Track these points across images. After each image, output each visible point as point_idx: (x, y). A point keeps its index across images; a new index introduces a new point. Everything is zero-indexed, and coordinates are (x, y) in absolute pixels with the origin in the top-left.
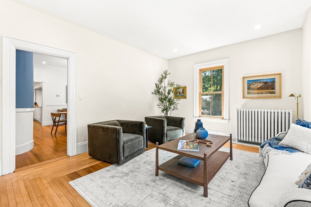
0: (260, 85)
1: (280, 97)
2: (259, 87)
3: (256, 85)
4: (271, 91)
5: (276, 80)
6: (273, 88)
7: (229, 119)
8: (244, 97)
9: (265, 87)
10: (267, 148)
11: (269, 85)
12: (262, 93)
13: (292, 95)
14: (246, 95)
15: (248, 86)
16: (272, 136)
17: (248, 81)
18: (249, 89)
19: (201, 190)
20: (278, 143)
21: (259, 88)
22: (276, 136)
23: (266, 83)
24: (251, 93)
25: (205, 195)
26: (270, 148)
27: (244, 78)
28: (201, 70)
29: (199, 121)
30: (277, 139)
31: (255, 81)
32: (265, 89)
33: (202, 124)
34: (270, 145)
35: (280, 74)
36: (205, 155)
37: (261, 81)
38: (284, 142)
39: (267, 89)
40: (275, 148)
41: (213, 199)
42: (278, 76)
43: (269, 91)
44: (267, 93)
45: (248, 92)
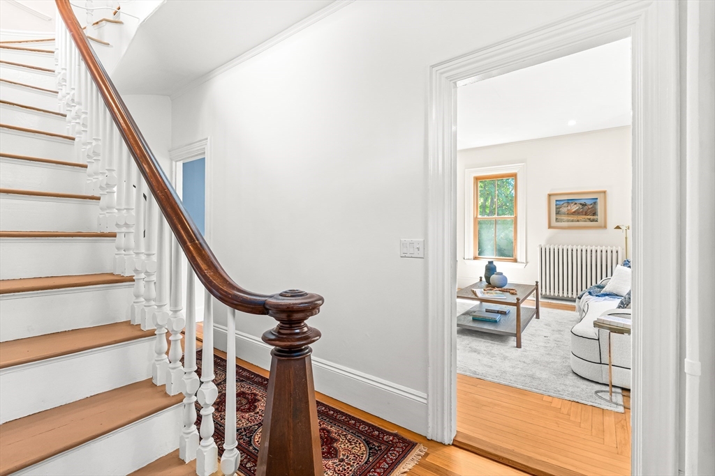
0: (574, 208)
1: (605, 227)
2: (573, 210)
3: (569, 208)
4: (592, 217)
5: (598, 201)
6: (595, 214)
7: (527, 263)
8: (550, 227)
9: (582, 212)
10: (586, 297)
11: (589, 209)
12: (578, 221)
13: (618, 227)
14: (554, 223)
15: (557, 208)
16: (594, 284)
17: (556, 201)
18: (558, 213)
19: (513, 341)
20: (600, 292)
21: (574, 212)
22: (599, 283)
23: (584, 205)
24: (561, 221)
25: (519, 346)
26: (590, 296)
27: (550, 195)
28: (477, 179)
29: (491, 263)
30: (598, 287)
31: (569, 202)
32: (583, 215)
33: (495, 268)
34: (590, 293)
35: (605, 192)
36: (518, 299)
37: (576, 202)
38: (607, 289)
39: (585, 215)
40: (597, 296)
41: (527, 349)
42: (602, 195)
43: (589, 217)
44: (585, 221)
45: (557, 219)
